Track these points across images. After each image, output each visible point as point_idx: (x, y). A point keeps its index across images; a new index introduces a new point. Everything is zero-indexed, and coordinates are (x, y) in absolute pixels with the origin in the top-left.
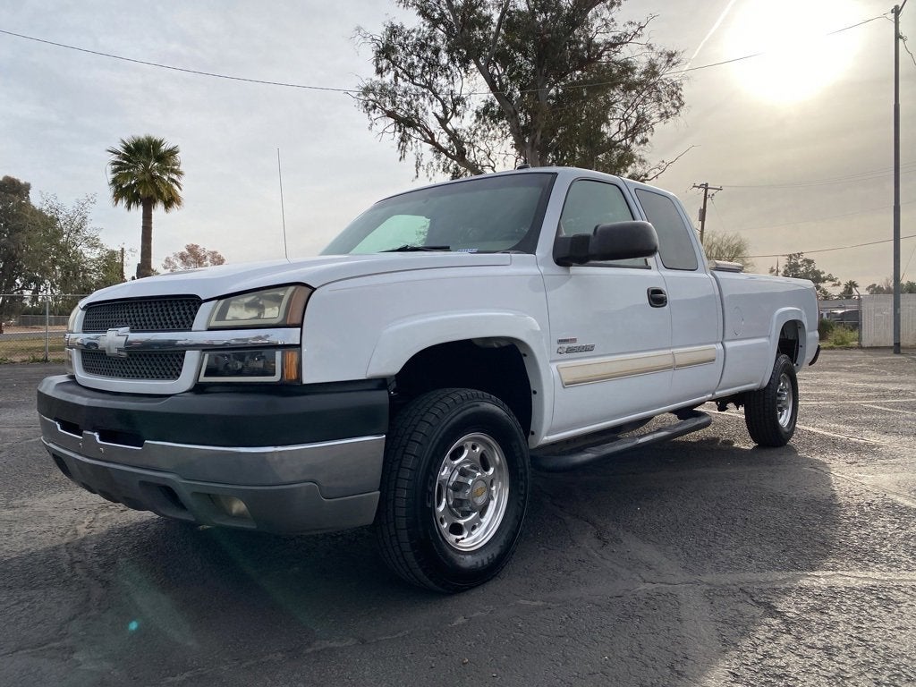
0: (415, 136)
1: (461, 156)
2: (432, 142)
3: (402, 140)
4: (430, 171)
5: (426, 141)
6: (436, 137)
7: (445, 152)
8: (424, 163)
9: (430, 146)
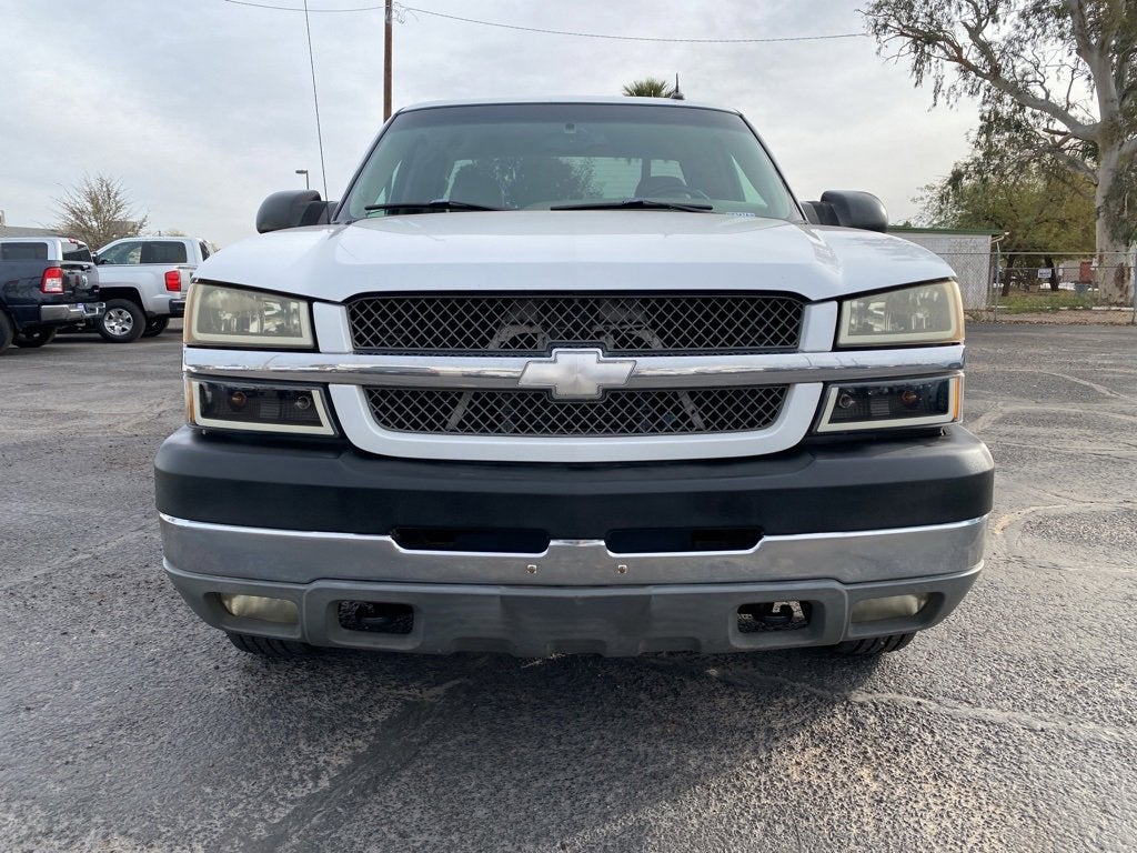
0: (935, 55)
1: (995, 73)
2: (959, 59)
3: (919, 62)
4: (951, 97)
5: (952, 59)
6: (965, 51)
7: (975, 69)
8: (945, 86)
9: (956, 64)
